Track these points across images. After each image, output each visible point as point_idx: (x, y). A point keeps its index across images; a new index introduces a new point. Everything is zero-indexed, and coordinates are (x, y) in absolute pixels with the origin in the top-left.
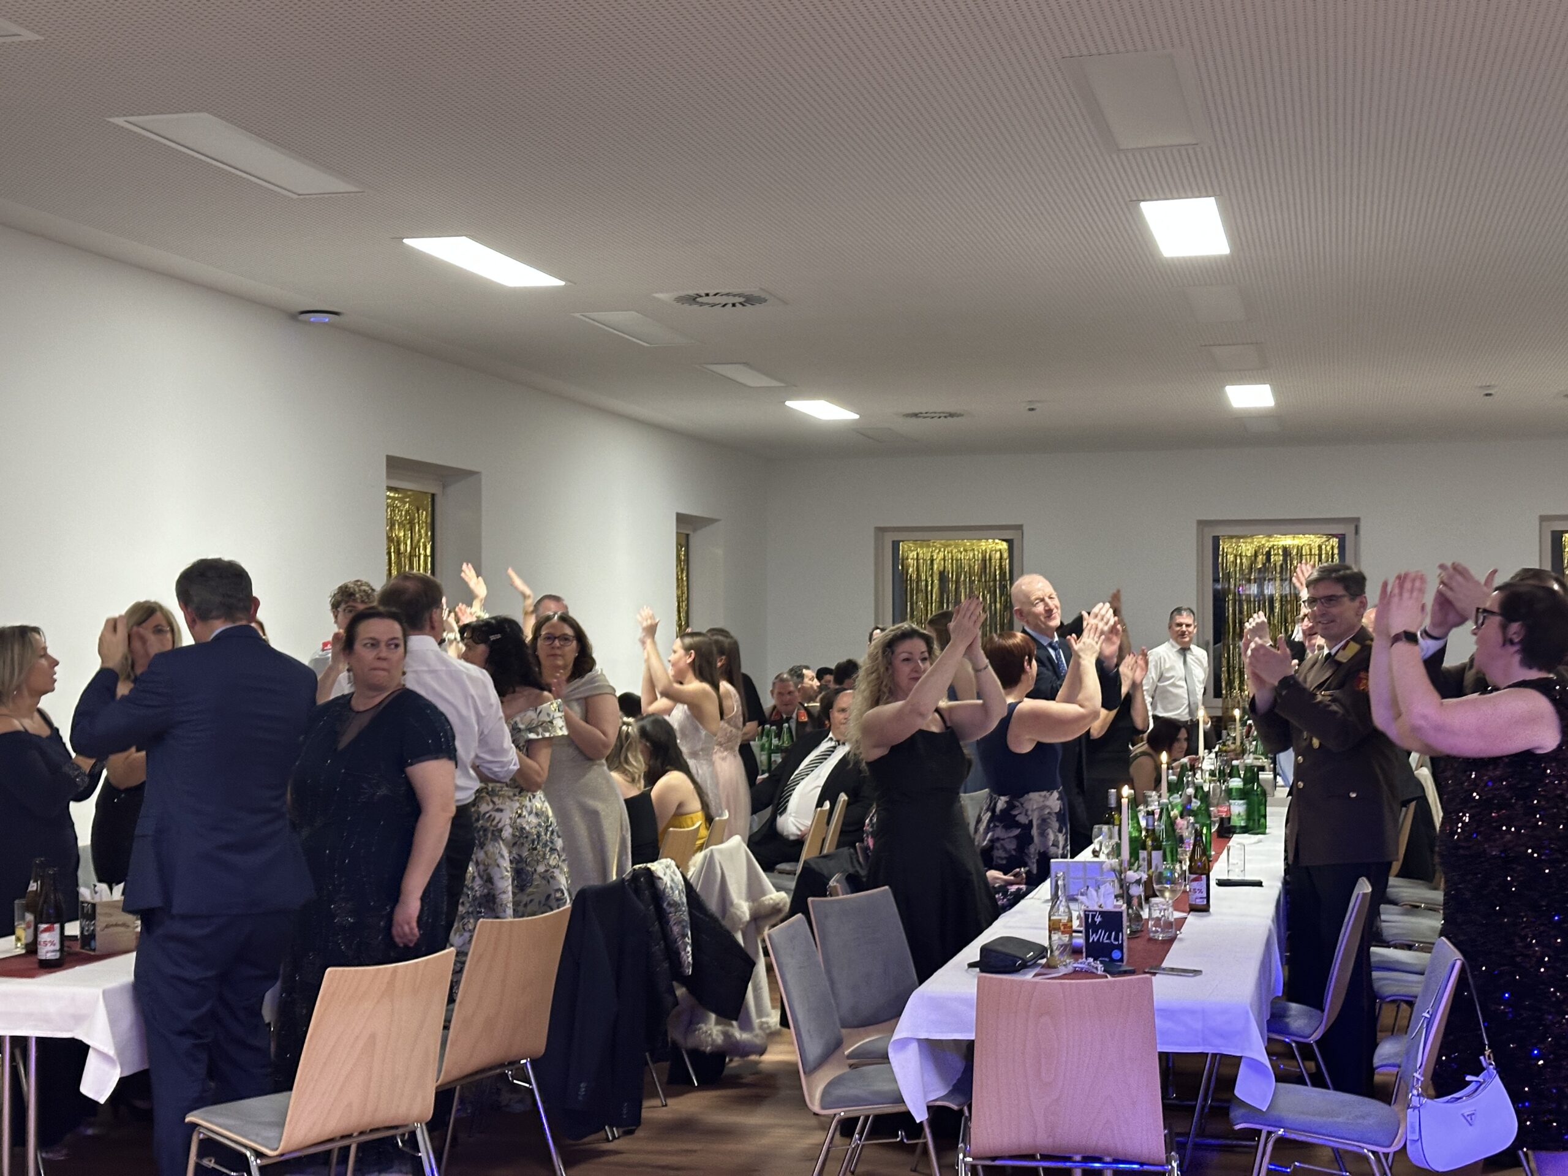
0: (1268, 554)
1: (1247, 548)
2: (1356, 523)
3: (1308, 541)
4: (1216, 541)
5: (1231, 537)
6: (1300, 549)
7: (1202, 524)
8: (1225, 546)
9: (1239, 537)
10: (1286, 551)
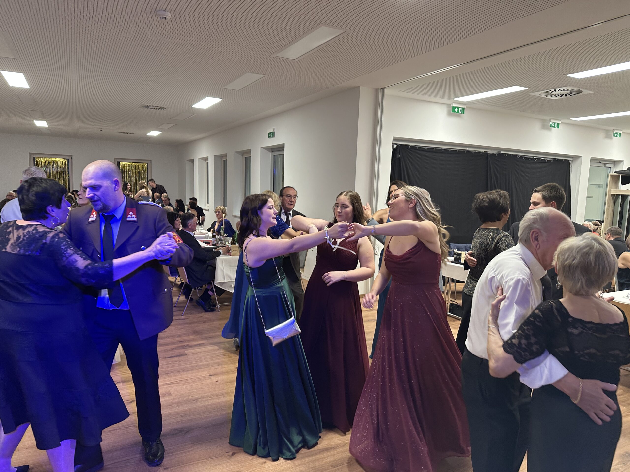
0: (49, 162)
1: (43, 161)
2: (71, 156)
3: (59, 160)
4: (34, 158)
5: (39, 157)
6: (57, 161)
7: (29, 153)
8: (37, 159)
9: (41, 158)
10: (53, 161)
